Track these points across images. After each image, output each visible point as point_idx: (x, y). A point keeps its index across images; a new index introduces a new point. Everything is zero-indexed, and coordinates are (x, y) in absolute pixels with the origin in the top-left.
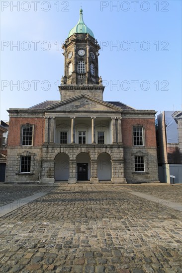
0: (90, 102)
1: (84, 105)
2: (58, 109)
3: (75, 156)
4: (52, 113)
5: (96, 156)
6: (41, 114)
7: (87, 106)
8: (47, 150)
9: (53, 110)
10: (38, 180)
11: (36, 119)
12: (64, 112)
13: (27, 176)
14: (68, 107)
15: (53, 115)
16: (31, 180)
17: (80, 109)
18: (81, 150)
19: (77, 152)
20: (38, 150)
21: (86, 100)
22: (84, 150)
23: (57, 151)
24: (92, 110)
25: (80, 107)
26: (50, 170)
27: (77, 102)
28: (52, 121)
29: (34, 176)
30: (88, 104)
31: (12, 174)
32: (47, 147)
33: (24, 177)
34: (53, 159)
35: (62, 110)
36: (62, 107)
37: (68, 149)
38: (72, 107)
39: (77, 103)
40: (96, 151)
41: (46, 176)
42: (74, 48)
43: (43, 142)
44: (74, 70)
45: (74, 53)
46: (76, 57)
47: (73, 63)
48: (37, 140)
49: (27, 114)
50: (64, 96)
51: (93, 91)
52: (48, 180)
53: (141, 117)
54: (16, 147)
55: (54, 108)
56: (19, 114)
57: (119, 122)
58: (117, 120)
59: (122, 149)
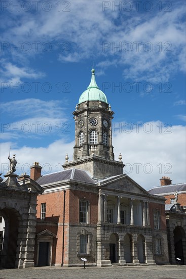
0: (130, 183)
6: (95, 190)
7: (128, 188)
8: (104, 229)
9: (106, 187)
10: (94, 262)
11: (91, 195)
14: (116, 187)
17: (124, 190)
18: (127, 230)
23: (111, 231)
24: (131, 191)
25: (124, 187)
26: (107, 251)
27: (121, 181)
30: (129, 185)
31: (74, 256)
34: (108, 239)
39: (122, 183)
41: (104, 258)
42: (100, 117)
43: (97, 219)
44: (100, 141)
45: (100, 123)
46: (102, 127)
47: (98, 133)
48: (92, 217)
49: (83, 188)
50: (96, 169)
51: (116, 167)
52: (106, 261)
53: (158, 202)
54: (76, 224)
55: (106, 185)
56: (78, 187)
57: (147, 205)
58: (146, 203)
59: (150, 231)
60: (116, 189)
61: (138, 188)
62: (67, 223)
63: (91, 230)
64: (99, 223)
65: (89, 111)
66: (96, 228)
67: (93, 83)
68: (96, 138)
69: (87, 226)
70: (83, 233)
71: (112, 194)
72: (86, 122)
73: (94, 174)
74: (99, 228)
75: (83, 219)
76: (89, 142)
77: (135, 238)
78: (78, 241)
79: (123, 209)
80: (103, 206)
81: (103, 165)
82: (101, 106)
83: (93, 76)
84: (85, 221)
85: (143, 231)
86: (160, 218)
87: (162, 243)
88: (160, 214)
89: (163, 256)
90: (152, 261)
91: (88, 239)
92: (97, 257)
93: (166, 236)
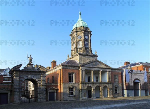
0: (99, 63)
1: (97, 65)
2: (86, 66)
3: (95, 87)
4: (84, 68)
5: (103, 87)
6: (77, 68)
7: (98, 65)
8: (83, 85)
9: (84, 66)
10: (78, 98)
11: (75, 70)
12: (89, 67)
13: (73, 97)
14: (90, 65)
15: (85, 69)
16: (75, 99)
17: (96, 66)
18: (97, 84)
19: (96, 85)
20: (77, 85)
21: (98, 62)
22: (98, 84)
23: (87, 85)
24: (100, 67)
25: (95, 65)
26: (85, 94)
27: (94, 63)
28: (84, 71)
29: (76, 97)
30: (99, 64)
31: (66, 96)
32: (83, 84)
33: (72, 97)
34: (86, 89)
36: (88, 65)
37: (92, 84)
38: (92, 65)
39: (94, 64)
40: (103, 85)
41: (83, 96)
42: (83, 34)
43: (79, 81)
44: (83, 45)
45: (83, 37)
46: (84, 39)
47: (82, 42)
48: (76, 80)
49: (71, 67)
50: (81, 59)
51: (93, 57)
52: (84, 98)
53: (117, 71)
54: (67, 83)
55: (84, 65)
56: (67, 67)
57: (110, 73)
58: (109, 72)
59: (111, 84)
60: (91, 67)
61: (104, 65)
62: (62, 83)
63: (76, 85)
64: (80, 82)
65: (76, 32)
66: (79, 84)
67: (80, 19)
68: (81, 45)
69: (74, 84)
70: (71, 87)
71: (88, 69)
72: (75, 38)
73: (79, 61)
74: (80, 84)
75: (71, 80)
76: (77, 47)
77: (101, 88)
78: (68, 90)
79: (97, 76)
80: (83, 75)
81: (85, 57)
82: (83, 29)
83: (80, 15)
84: (72, 82)
85: (107, 84)
86: (118, 78)
87: (119, 88)
88: (118, 76)
89: (119, 93)
90: (112, 96)
91: (74, 89)
92: (80, 96)
93: (121, 85)
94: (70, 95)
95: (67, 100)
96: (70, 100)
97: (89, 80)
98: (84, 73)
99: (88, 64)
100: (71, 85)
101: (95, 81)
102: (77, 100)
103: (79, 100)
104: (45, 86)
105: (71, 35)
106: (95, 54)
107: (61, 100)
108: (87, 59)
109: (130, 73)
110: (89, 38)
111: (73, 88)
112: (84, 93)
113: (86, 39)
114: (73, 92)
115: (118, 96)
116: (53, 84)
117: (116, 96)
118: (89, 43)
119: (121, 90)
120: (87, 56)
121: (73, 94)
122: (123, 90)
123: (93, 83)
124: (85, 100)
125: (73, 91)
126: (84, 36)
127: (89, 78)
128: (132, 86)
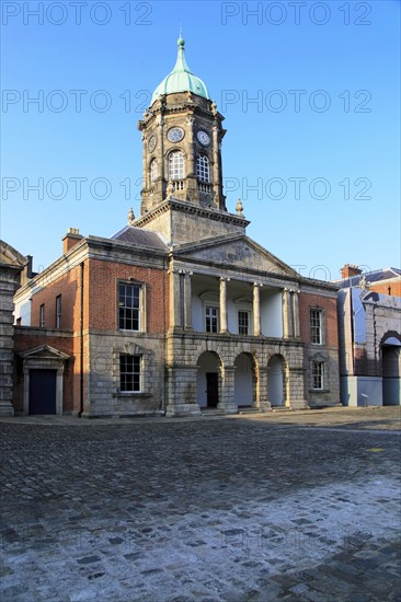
0: (252, 251)
1: (241, 256)
2: (198, 256)
3: (232, 359)
4: (187, 264)
5: (266, 360)
6: (160, 262)
7: (247, 260)
8: (183, 343)
9: (188, 257)
10: (160, 408)
11: (149, 271)
12: (210, 264)
13: (137, 401)
14: (215, 255)
15: (190, 269)
16: (146, 409)
17: (238, 263)
18: (242, 346)
19: (237, 349)
20: (157, 342)
21: (246, 246)
22: (247, 347)
23: (201, 347)
24: (255, 267)
25: (236, 259)
26: (189, 387)
27: (230, 246)
28: (187, 281)
29: (151, 400)
30: (249, 256)
31: (105, 396)
32: (183, 338)
33: (130, 402)
34: (194, 363)
35: (205, 258)
36: (205, 252)
37: (221, 343)
38: (223, 255)
39: (230, 250)
40: (265, 351)
41: (183, 401)
42: (190, 124)
43: (166, 324)
44: (190, 171)
45: (190, 134)
46: (194, 145)
47: (186, 156)
48: (153, 318)
49: (129, 257)
50: (178, 225)
51: (229, 225)
52: (187, 407)
53: (320, 292)
54: (109, 332)
55: (188, 252)
56: (113, 254)
57: (295, 298)
58: (292, 293)
59: (300, 349)
60: (216, 262)
61: (272, 261)
62: (86, 331)
63: (152, 344)
64: (170, 331)
65: (164, 112)
66: (165, 340)
67: (180, 64)
68: (181, 166)
69: (141, 336)
70: (130, 351)
71: (205, 270)
72: (160, 137)
73: (172, 235)
74: (170, 341)
75: (128, 320)
76: (166, 176)
77: (261, 361)
78: (115, 367)
79: (244, 308)
80: (182, 297)
81: (196, 219)
82: (190, 101)
83: (180, 52)
84: (136, 328)
85: (283, 348)
86: (325, 324)
87: (328, 369)
88: (324, 315)
89: (328, 392)
90: (301, 403)
91: (142, 363)
92: (166, 398)
93: (337, 356)
94: (123, 389)
95: (109, 416)
96: (121, 417)
97: (212, 325)
98: (187, 288)
99: (207, 248)
100: (126, 339)
101: (235, 331)
102: (153, 415)
103: (164, 415)
104: (13, 337)
105: (143, 126)
106: (235, 213)
107: (82, 410)
108: (206, 232)
109: (367, 307)
110: (212, 141)
111: (137, 359)
112: (186, 384)
113: (204, 146)
114: (137, 378)
115: (325, 403)
116: (48, 334)
117: (319, 401)
118: (213, 163)
119: (338, 376)
120: (203, 219)
121: (137, 388)
122: (343, 375)
123: (226, 339)
124: (191, 415)
125: (137, 369)
126: (195, 130)
127: (211, 316)
128: (376, 360)
